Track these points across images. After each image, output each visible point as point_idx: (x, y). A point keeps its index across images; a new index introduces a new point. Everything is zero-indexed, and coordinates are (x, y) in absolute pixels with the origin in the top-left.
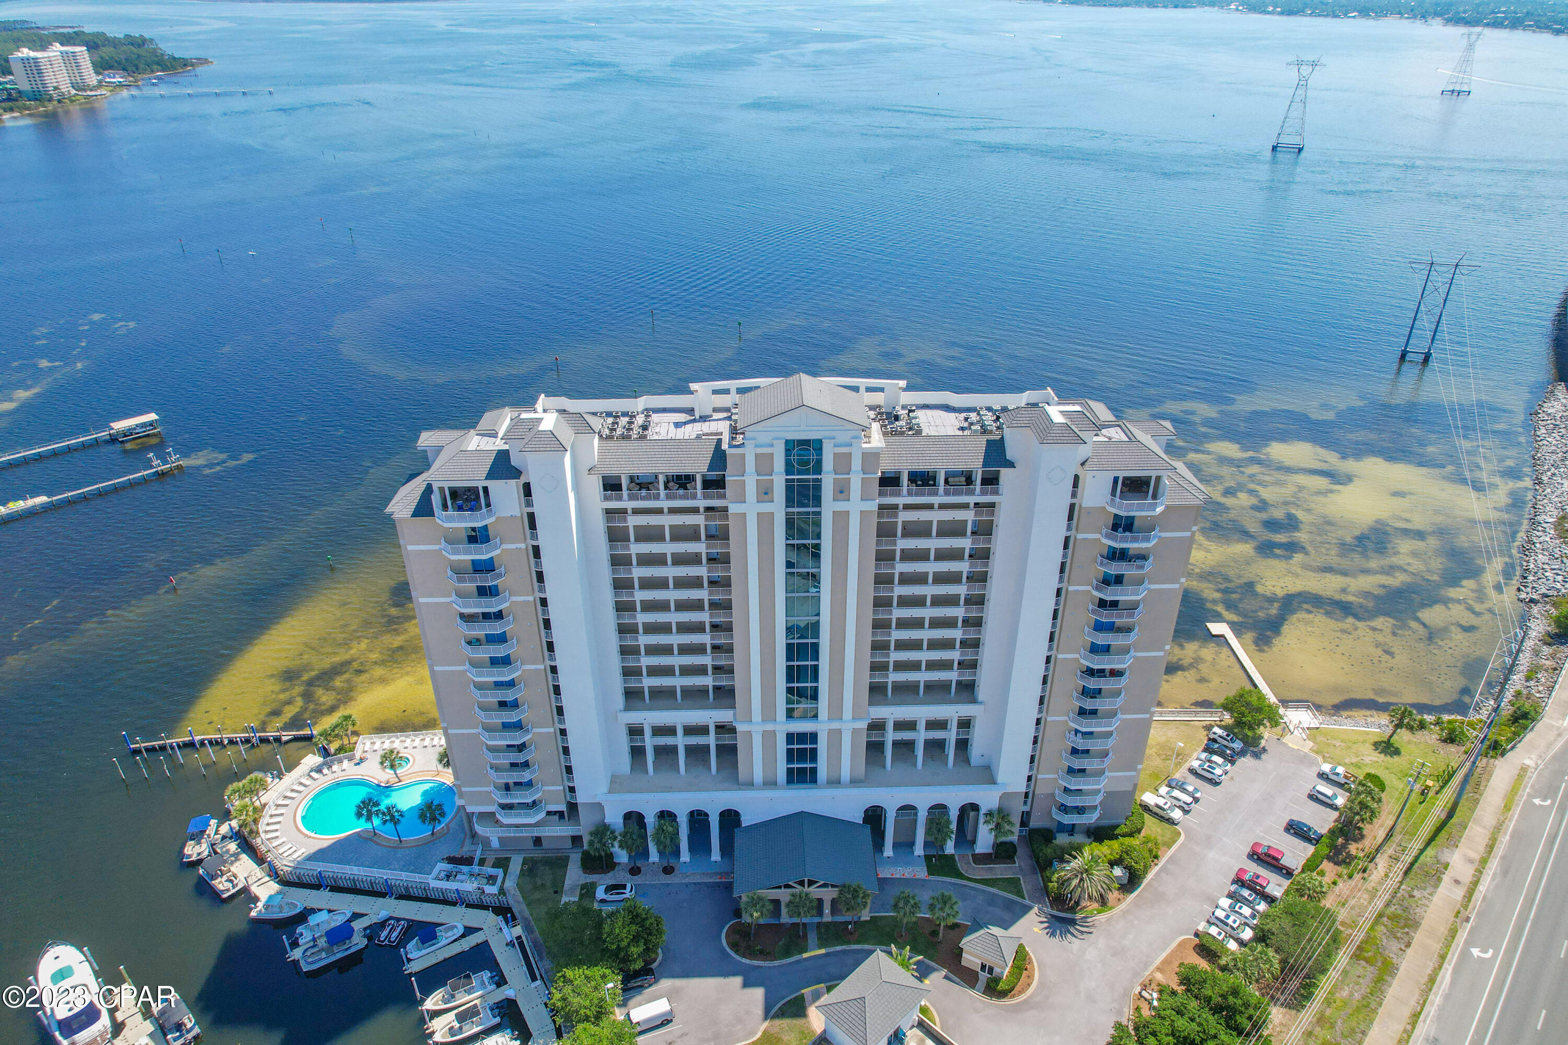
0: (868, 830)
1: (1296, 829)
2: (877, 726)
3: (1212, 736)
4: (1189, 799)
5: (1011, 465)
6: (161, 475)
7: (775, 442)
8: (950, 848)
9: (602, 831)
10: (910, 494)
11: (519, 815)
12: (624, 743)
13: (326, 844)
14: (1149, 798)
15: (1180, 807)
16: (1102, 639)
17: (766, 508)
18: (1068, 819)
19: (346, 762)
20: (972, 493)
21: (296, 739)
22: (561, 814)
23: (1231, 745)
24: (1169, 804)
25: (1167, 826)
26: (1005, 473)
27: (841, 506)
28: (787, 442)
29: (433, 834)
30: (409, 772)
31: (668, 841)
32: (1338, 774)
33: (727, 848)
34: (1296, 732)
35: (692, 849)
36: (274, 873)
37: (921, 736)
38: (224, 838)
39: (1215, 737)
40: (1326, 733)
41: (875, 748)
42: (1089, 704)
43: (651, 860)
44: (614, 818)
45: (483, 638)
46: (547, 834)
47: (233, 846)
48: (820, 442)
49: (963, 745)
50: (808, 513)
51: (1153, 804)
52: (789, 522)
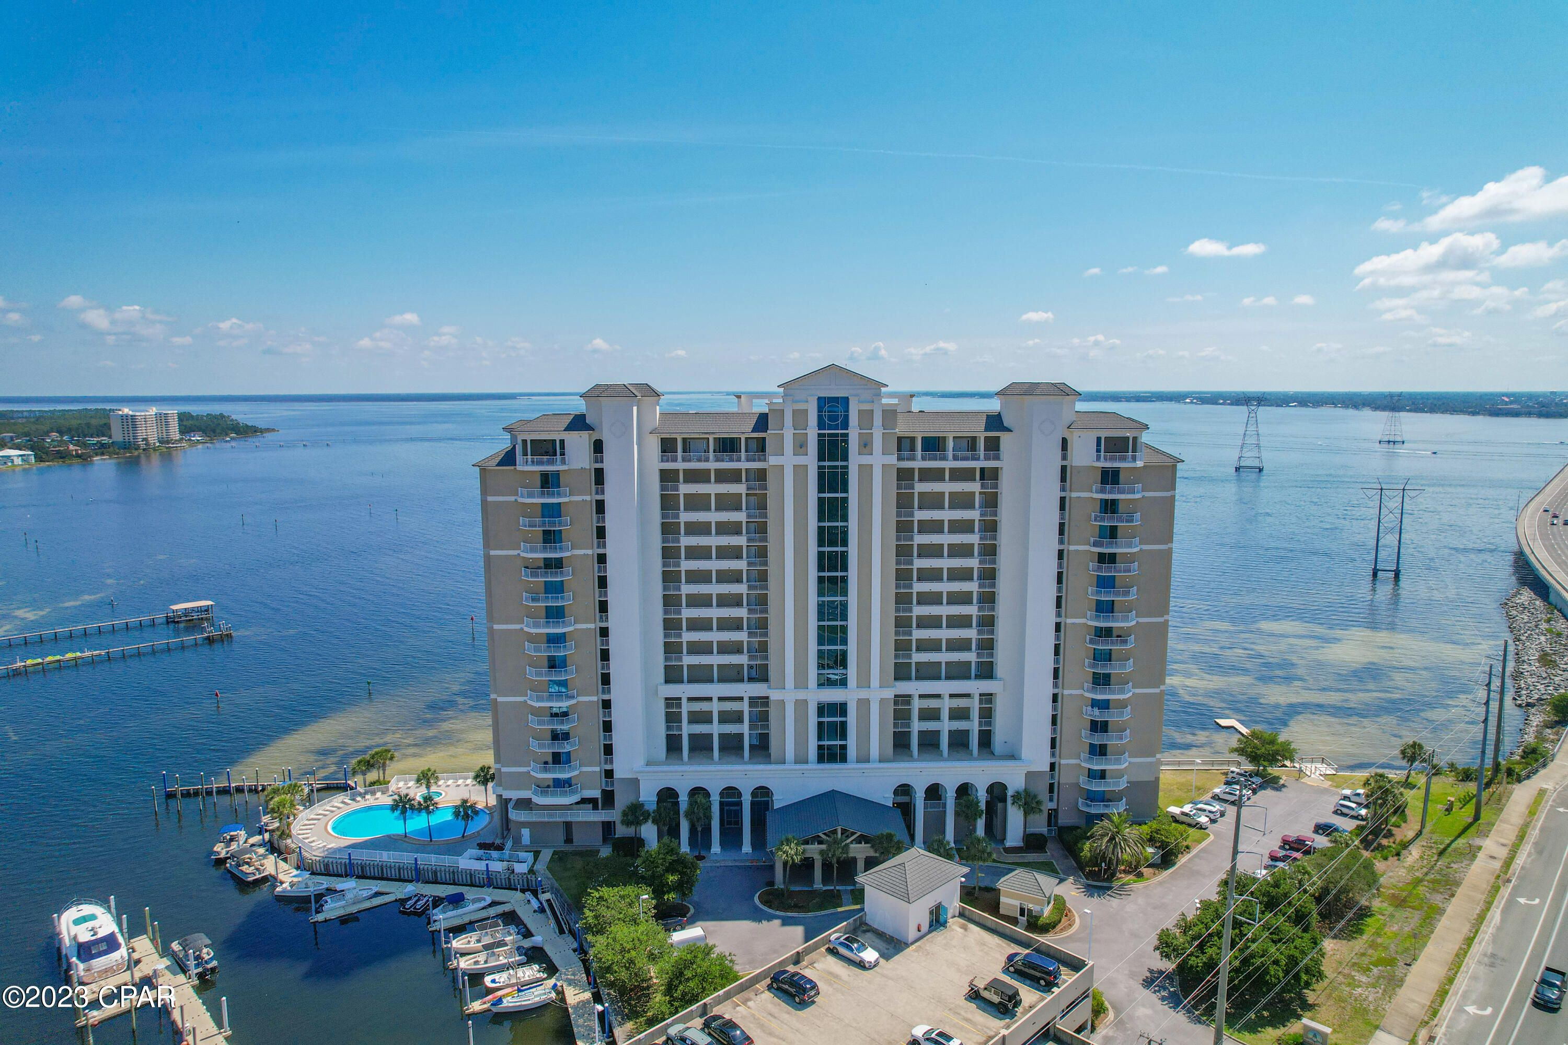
0: (898, 814)
1: (1321, 829)
2: (903, 700)
5: (1009, 430)
7: (809, 398)
10: (923, 459)
11: (554, 794)
12: (661, 731)
13: (354, 842)
14: (1174, 810)
15: (1205, 815)
16: (1106, 596)
17: (801, 460)
18: (1094, 808)
19: (379, 794)
20: (978, 458)
21: (329, 787)
22: (595, 801)
23: (1250, 778)
25: (1195, 830)
26: (1005, 438)
28: (819, 398)
29: (463, 836)
31: (700, 815)
32: (1358, 795)
33: (758, 836)
34: (1313, 777)
36: (301, 866)
37: (945, 726)
38: (253, 844)
41: (901, 738)
42: (1102, 669)
44: (648, 795)
46: (580, 819)
47: (261, 850)
48: (846, 400)
49: (986, 739)
50: (836, 467)
51: (1178, 813)
52: (821, 476)
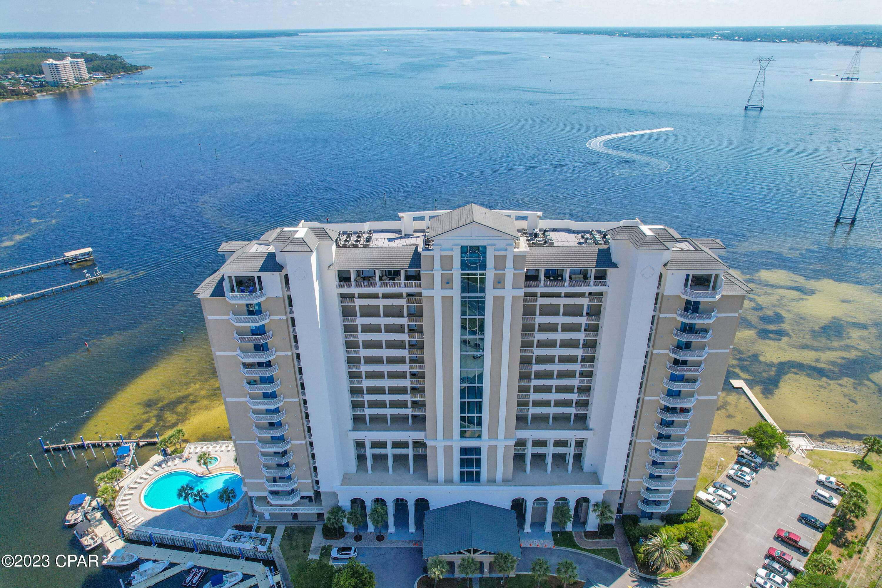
0: (514, 513)
1: (805, 520)
2: (521, 444)
3: (741, 454)
4: (730, 497)
5: (615, 266)
6: (90, 283)
7: (454, 247)
8: (569, 527)
9: (337, 510)
10: (545, 285)
11: (281, 499)
12: (352, 452)
13: (158, 514)
14: (702, 495)
15: (723, 502)
16: (676, 386)
17: (448, 293)
18: (649, 509)
19: (177, 460)
20: (588, 285)
21: (149, 444)
22: (310, 498)
23: (754, 460)
24: (716, 500)
25: (716, 515)
26: (611, 271)
27: (499, 292)
28: (462, 247)
29: (228, 509)
30: (215, 468)
31: (380, 520)
32: (831, 482)
33: (420, 524)
34: (797, 452)
35: (396, 524)
36: (122, 534)
37: (550, 451)
38: (94, 509)
39: (743, 454)
40: (818, 454)
41: (519, 458)
42: (665, 431)
43: (369, 531)
44: (345, 502)
45: (258, 380)
46: (301, 512)
47: (98, 515)
48: (485, 247)
49: (578, 457)
50: (476, 297)
51: (705, 499)
52: (464, 303)
